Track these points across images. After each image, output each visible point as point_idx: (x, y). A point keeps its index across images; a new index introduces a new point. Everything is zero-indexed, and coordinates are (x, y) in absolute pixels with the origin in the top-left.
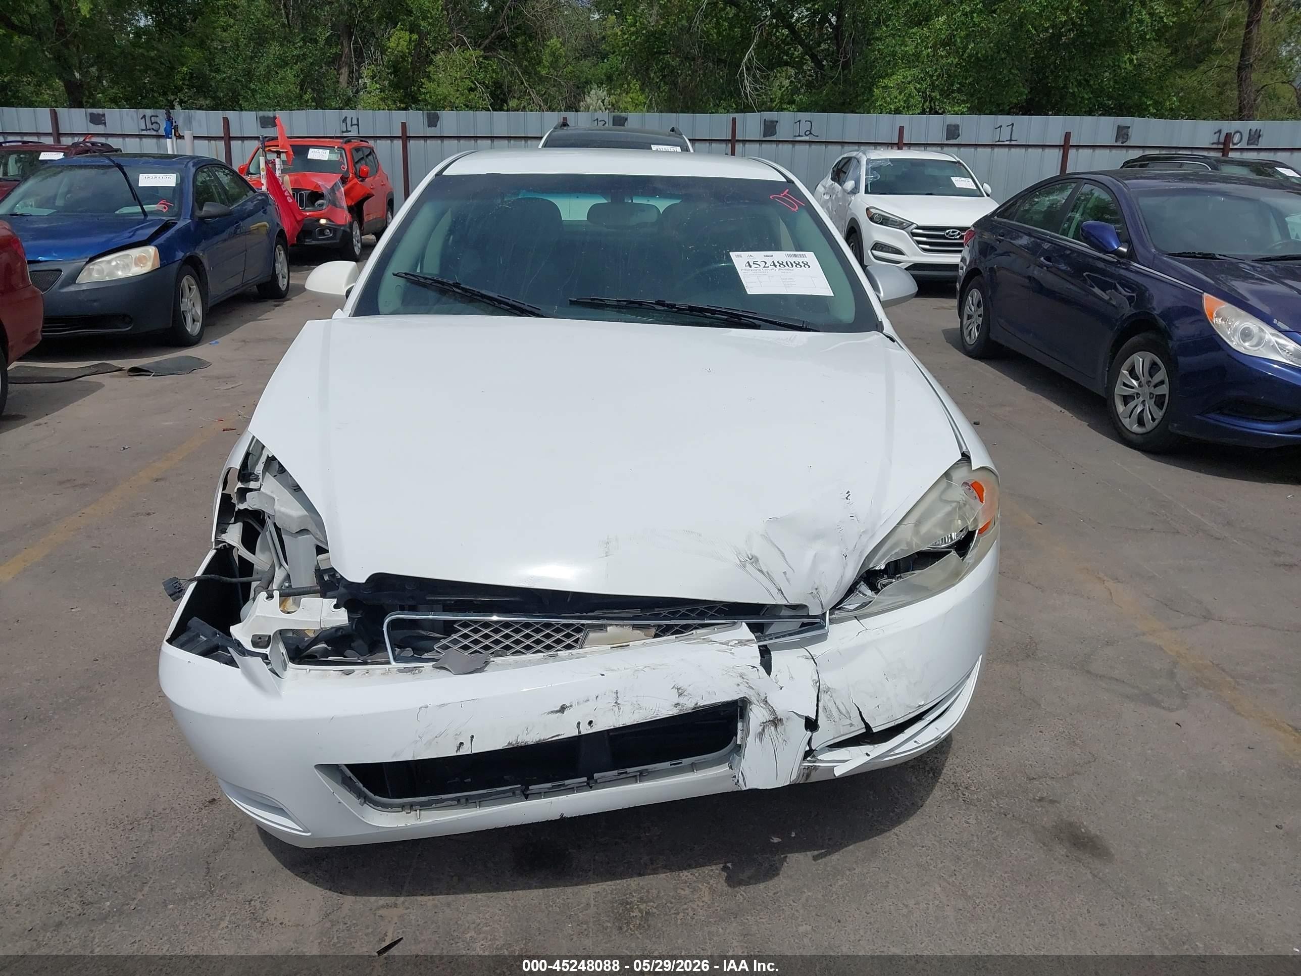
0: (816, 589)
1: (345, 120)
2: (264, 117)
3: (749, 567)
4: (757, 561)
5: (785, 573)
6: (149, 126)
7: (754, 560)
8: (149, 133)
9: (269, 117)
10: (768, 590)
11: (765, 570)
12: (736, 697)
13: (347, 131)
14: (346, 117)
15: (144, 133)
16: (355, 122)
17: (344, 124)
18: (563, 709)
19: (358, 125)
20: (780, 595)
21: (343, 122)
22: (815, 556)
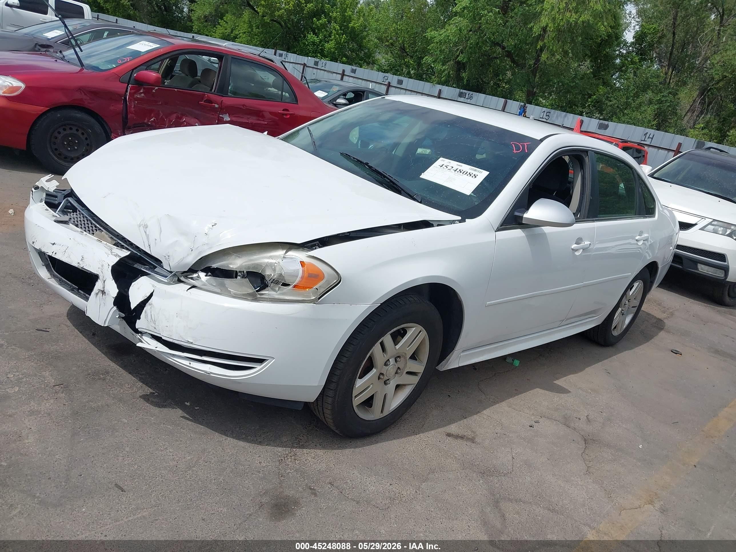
0: (169, 256)
1: (646, 134)
2: (602, 123)
3: (142, 228)
4: (147, 227)
5: (156, 239)
6: (545, 117)
7: (146, 227)
8: (543, 120)
9: (604, 124)
10: (144, 242)
11: (147, 233)
12: (96, 273)
13: (644, 141)
14: (647, 133)
15: (541, 119)
16: (651, 136)
17: (645, 136)
18: (54, 244)
19: (652, 138)
20: (148, 248)
21: (644, 135)
22: (177, 241)
